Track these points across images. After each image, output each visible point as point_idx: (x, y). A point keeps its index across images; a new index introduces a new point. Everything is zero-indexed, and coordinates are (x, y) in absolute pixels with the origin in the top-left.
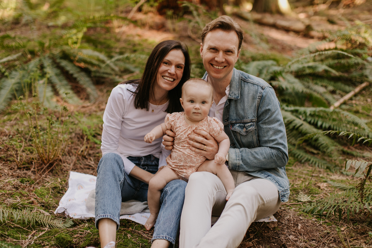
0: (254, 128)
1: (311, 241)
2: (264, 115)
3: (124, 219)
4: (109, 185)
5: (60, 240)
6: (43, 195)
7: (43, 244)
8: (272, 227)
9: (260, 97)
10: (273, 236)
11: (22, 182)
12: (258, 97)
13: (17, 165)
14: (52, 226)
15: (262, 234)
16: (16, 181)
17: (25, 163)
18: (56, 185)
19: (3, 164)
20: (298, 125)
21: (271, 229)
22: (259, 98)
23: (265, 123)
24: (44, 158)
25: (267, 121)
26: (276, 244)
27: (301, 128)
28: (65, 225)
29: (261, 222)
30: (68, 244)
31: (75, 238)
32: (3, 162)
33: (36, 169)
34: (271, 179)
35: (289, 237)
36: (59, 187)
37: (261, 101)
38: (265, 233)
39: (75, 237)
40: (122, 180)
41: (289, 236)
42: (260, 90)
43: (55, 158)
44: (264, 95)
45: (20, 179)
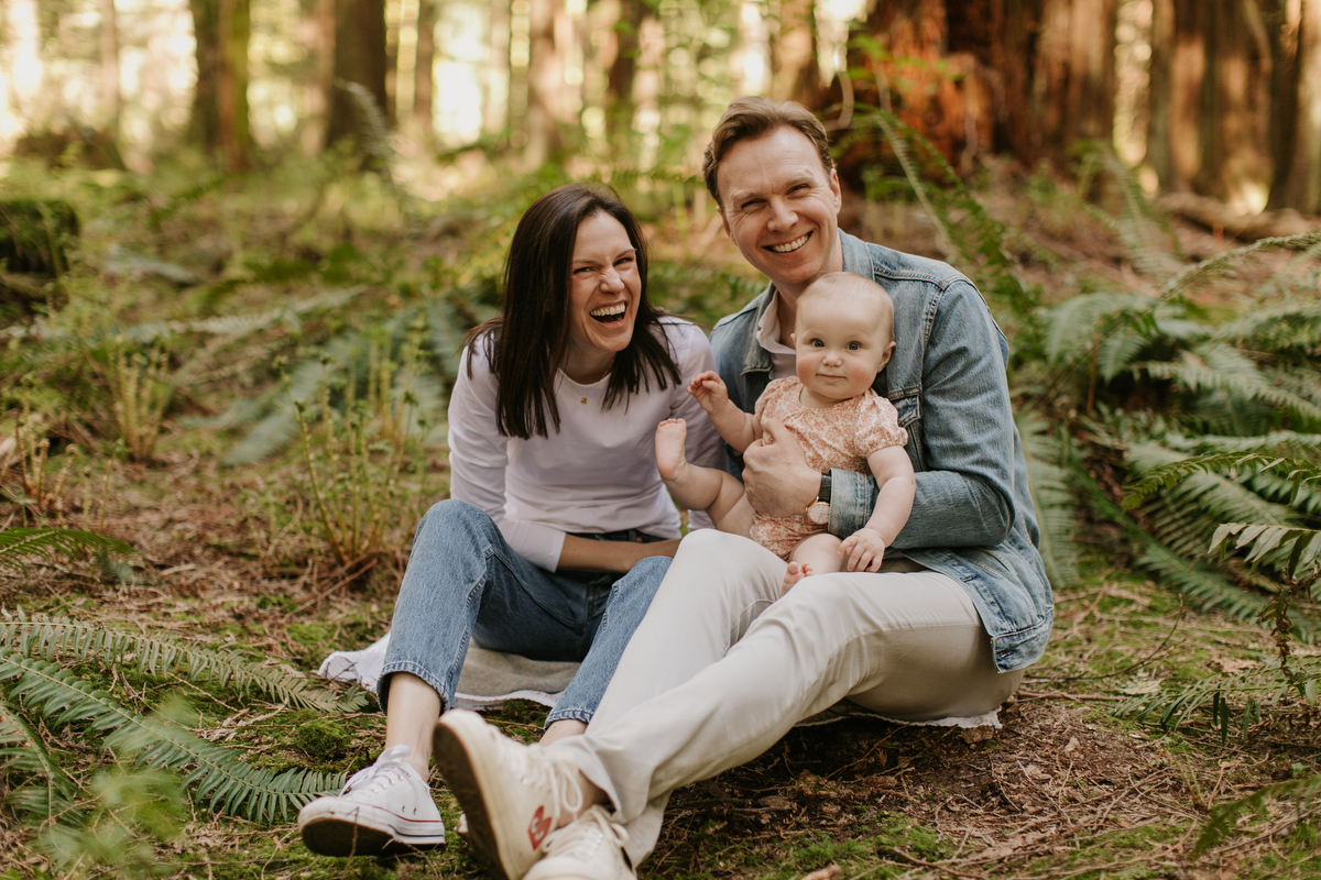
0: (914, 415)
1: (1094, 785)
2: (942, 368)
3: (518, 700)
4: (428, 585)
5: (310, 736)
6: (311, 639)
7: (257, 741)
8: (975, 739)
9: (932, 314)
10: (973, 763)
11: (262, 605)
12: (924, 317)
13: (264, 567)
14: (299, 703)
15: (937, 758)
16: (248, 603)
17: (286, 562)
18: (358, 618)
19: (227, 563)
20: (1199, 490)
21: (973, 746)
22: (930, 317)
23: (942, 393)
24: (342, 549)
25: (948, 386)
26: (972, 785)
27: (1207, 498)
28: (344, 707)
29: (945, 727)
30: (329, 748)
31: (360, 738)
32: (227, 558)
33: (315, 576)
34: (981, 589)
35: (1023, 768)
36: (366, 624)
37: (934, 327)
38: (949, 755)
39: (361, 734)
40: (478, 579)
41: (1025, 766)
42: (932, 293)
43: (374, 550)
44: (944, 311)
45: (257, 600)
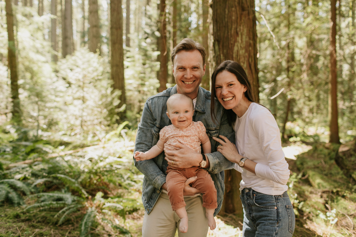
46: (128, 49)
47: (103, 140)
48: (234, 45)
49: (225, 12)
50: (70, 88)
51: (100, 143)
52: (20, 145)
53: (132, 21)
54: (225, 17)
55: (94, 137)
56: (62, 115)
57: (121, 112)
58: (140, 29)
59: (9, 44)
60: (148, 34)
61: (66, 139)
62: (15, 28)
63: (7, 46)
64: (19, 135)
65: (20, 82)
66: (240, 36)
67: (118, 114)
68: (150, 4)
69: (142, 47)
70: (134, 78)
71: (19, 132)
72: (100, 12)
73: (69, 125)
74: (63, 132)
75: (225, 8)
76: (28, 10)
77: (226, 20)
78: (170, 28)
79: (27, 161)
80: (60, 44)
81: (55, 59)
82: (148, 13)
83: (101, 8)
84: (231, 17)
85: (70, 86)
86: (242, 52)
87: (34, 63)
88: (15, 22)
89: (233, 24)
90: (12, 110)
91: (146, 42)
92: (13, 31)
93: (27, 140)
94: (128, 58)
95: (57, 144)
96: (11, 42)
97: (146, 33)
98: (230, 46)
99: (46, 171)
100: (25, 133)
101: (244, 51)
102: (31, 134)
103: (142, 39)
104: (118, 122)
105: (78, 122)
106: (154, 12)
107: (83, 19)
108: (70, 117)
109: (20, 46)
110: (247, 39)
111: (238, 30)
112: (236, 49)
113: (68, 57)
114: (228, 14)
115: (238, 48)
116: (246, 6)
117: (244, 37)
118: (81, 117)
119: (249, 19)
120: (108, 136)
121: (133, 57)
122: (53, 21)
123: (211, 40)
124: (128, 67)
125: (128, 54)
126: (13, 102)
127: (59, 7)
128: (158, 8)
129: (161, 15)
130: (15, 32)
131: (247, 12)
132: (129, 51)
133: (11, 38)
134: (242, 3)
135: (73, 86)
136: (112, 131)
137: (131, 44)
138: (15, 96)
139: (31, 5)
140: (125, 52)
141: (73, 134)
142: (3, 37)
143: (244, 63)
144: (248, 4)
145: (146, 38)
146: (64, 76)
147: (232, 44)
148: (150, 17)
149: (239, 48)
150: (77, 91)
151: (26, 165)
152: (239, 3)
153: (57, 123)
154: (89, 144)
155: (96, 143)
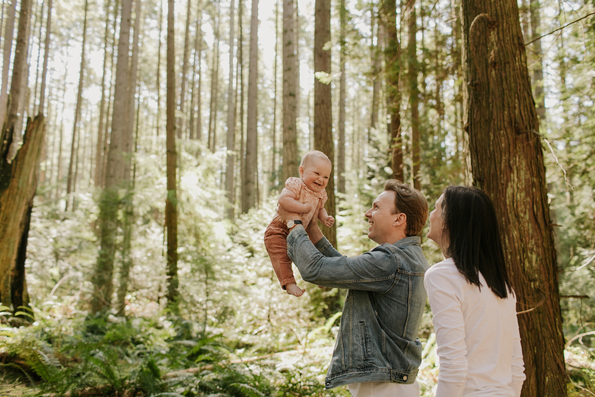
46: (341, 195)
47: (303, 342)
48: (507, 186)
49: (489, 137)
50: (252, 258)
51: (299, 347)
52: (179, 345)
53: (348, 152)
54: (489, 145)
55: (288, 336)
56: (241, 301)
57: (331, 297)
58: (361, 163)
59: (168, 195)
60: (373, 171)
61: (245, 339)
62: (177, 170)
63: (166, 197)
64: (177, 330)
65: (180, 250)
66: (515, 171)
67: (326, 300)
68: (376, 124)
69: (365, 192)
70: (352, 241)
71: (178, 327)
72: (299, 141)
73: (250, 317)
74: (241, 328)
75: (489, 132)
76: (196, 144)
77: (492, 148)
78: (408, 160)
79: (191, 369)
80: (238, 192)
81: (230, 214)
82: (373, 139)
83: (300, 135)
84: (499, 144)
85: (253, 256)
86: (521, 196)
87: (201, 221)
88: (178, 163)
89: (503, 154)
90: (167, 293)
91: (370, 185)
92: (175, 175)
93: (190, 338)
94: (341, 209)
95: (233, 346)
96: (172, 192)
97: (369, 169)
98: (500, 188)
99: (221, 383)
100: (187, 327)
101: (523, 194)
102: (196, 328)
103: (363, 179)
104: (326, 314)
105: (264, 314)
106: (382, 136)
107: (272, 153)
108: (253, 305)
109: (183, 197)
110: (528, 176)
111: (511, 162)
112: (509, 191)
113: (251, 211)
114: (494, 139)
115: (514, 190)
116: (522, 126)
117: (522, 173)
118: (269, 304)
119: (528, 145)
120: (311, 335)
121: (351, 208)
122: (230, 159)
123: (469, 179)
124: (341, 225)
125: (342, 204)
126: (169, 280)
127: (238, 137)
128: (389, 131)
129: (392, 142)
130: (177, 176)
131: (524, 135)
132: (343, 199)
133: (172, 185)
134: (516, 122)
135: (256, 256)
136: (316, 328)
137: (347, 187)
138: (172, 272)
139: (199, 137)
140: (337, 200)
141: (256, 331)
142: (161, 184)
143: (525, 213)
144: (526, 123)
145: (370, 178)
146: (245, 240)
147: (503, 184)
148: (376, 146)
149: (516, 190)
150: (263, 264)
151: (191, 374)
152: (510, 123)
153: (232, 313)
154: (280, 348)
155: (291, 346)
